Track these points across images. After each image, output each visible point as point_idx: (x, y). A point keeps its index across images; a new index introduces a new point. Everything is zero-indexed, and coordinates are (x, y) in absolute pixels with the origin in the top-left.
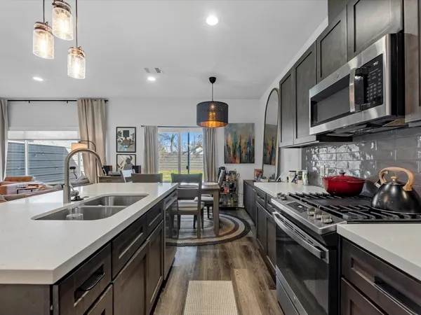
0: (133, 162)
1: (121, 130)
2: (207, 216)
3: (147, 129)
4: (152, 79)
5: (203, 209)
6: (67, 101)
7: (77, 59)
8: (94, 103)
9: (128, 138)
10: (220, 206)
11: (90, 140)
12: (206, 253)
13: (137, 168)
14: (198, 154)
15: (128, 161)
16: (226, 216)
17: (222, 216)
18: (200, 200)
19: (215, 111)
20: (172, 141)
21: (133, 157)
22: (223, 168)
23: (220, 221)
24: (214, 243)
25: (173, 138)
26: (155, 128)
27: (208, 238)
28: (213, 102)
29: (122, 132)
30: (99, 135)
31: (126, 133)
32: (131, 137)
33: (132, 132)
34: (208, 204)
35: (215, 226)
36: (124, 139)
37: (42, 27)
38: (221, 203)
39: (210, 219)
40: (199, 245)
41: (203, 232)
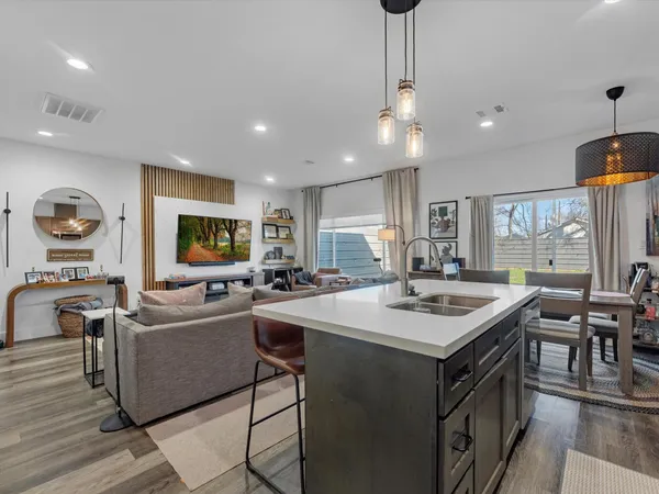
0: (453, 253)
1: (436, 207)
2: (599, 356)
3: (475, 201)
4: (487, 124)
5: (590, 340)
6: (372, 178)
7: (415, 136)
8: (402, 175)
9: (445, 218)
10: (636, 342)
11: (397, 223)
12: (602, 419)
13: (459, 261)
14: (569, 238)
15: (446, 251)
16: (650, 365)
17: (638, 363)
18: (584, 322)
19: (620, 151)
20: (510, 216)
21: (453, 244)
22: (645, 265)
23: (635, 372)
24: (621, 408)
25: (513, 209)
26: (488, 199)
27: (604, 394)
28: (616, 137)
29: (437, 209)
30: (408, 217)
31: (443, 212)
32: (450, 216)
33: (451, 207)
34: (603, 333)
35: (623, 378)
36: (440, 219)
37: (386, 113)
38: (636, 337)
39: (608, 363)
40: (584, 401)
41: (592, 382)
